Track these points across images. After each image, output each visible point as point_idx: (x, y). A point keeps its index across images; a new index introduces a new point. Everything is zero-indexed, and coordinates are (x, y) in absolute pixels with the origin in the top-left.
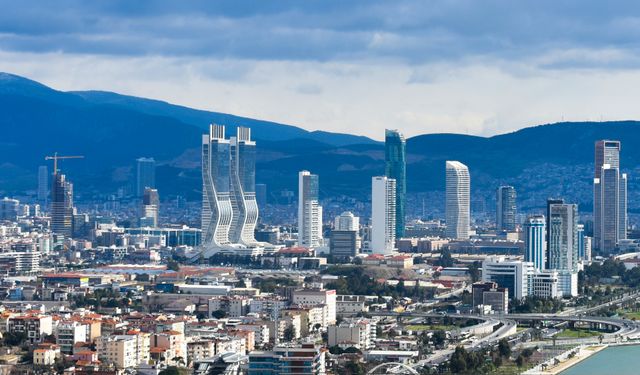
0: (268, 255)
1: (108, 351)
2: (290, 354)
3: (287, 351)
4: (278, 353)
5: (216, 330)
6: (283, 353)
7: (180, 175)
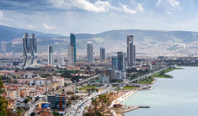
0: (41, 68)
1: (10, 95)
2: (59, 95)
3: (58, 94)
4: (55, 95)
5: (35, 88)
6: (57, 95)
7: (13, 46)
